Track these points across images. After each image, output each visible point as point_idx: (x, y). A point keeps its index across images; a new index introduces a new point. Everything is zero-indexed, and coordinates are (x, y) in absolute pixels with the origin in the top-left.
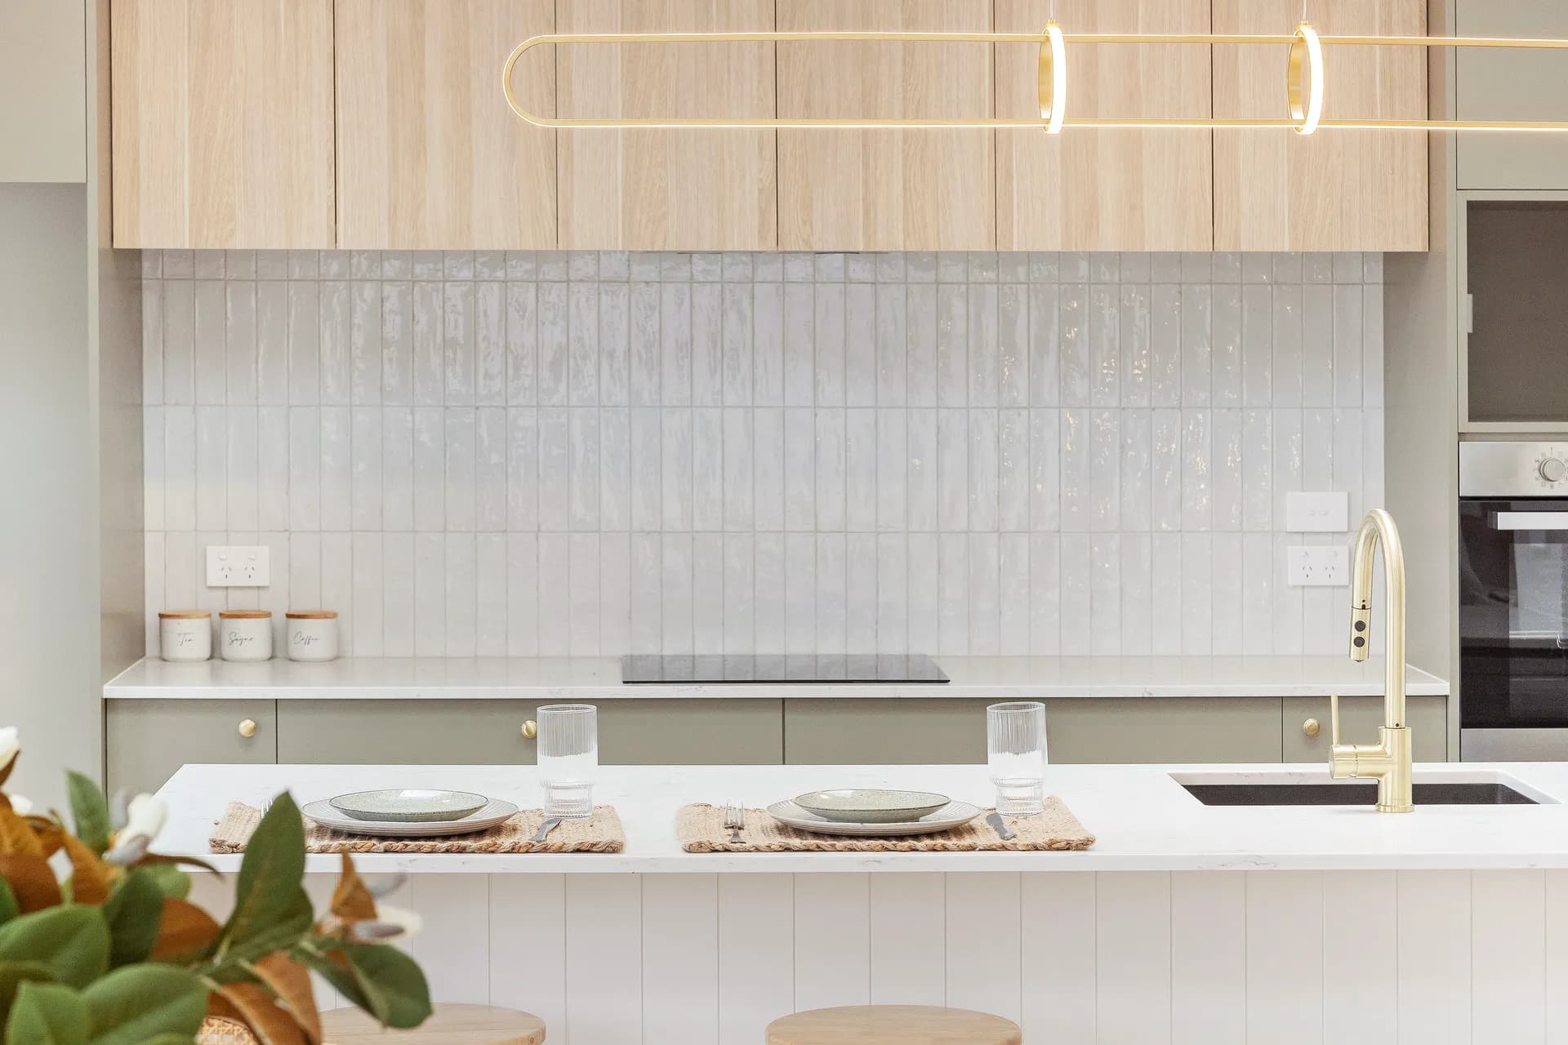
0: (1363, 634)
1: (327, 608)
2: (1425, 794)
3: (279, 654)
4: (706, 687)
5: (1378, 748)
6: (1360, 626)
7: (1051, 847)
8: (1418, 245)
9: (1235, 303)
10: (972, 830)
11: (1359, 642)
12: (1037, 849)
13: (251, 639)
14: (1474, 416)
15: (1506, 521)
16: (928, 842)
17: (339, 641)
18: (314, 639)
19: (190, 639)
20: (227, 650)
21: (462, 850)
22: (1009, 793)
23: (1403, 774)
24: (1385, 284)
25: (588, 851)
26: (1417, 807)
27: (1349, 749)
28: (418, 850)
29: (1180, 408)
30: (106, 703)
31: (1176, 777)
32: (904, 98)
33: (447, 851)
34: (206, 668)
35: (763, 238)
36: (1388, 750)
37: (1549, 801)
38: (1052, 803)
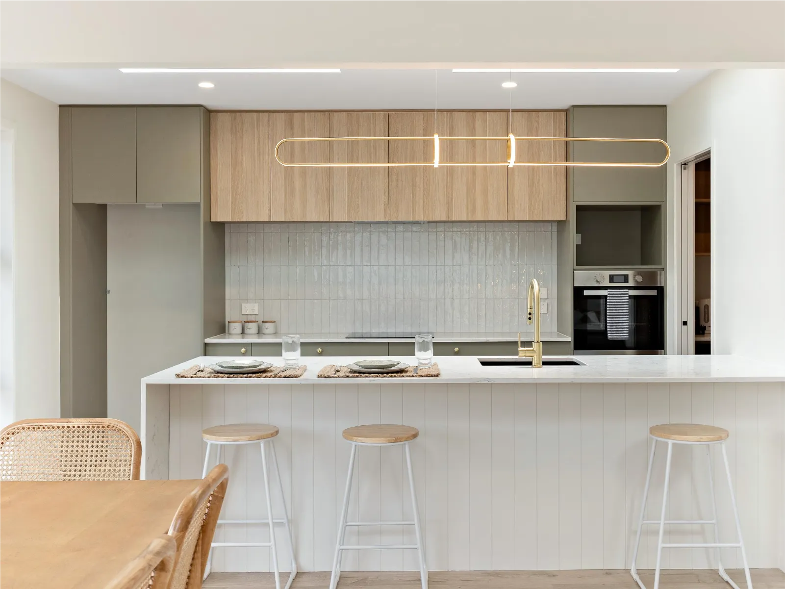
0: (531, 316)
1: (273, 320)
2: (545, 363)
3: (260, 332)
4: (367, 339)
5: (532, 349)
6: (530, 314)
7: (427, 376)
8: (563, 218)
9: (516, 236)
10: (407, 372)
11: (530, 319)
12: (422, 377)
13: (252, 328)
14: (577, 264)
15: (587, 293)
16: (390, 375)
17: (276, 328)
18: (269, 328)
19: (236, 328)
20: (246, 331)
21: (250, 377)
22: (422, 361)
23: (539, 358)
24: (557, 231)
25: (288, 377)
26: (544, 366)
27: (523, 349)
28: (237, 377)
29: (502, 265)
30: (206, 344)
31: (478, 359)
32: (423, 179)
33: (246, 377)
34: (241, 335)
35: (385, 218)
36: (535, 349)
37: (584, 365)
38: (435, 364)
